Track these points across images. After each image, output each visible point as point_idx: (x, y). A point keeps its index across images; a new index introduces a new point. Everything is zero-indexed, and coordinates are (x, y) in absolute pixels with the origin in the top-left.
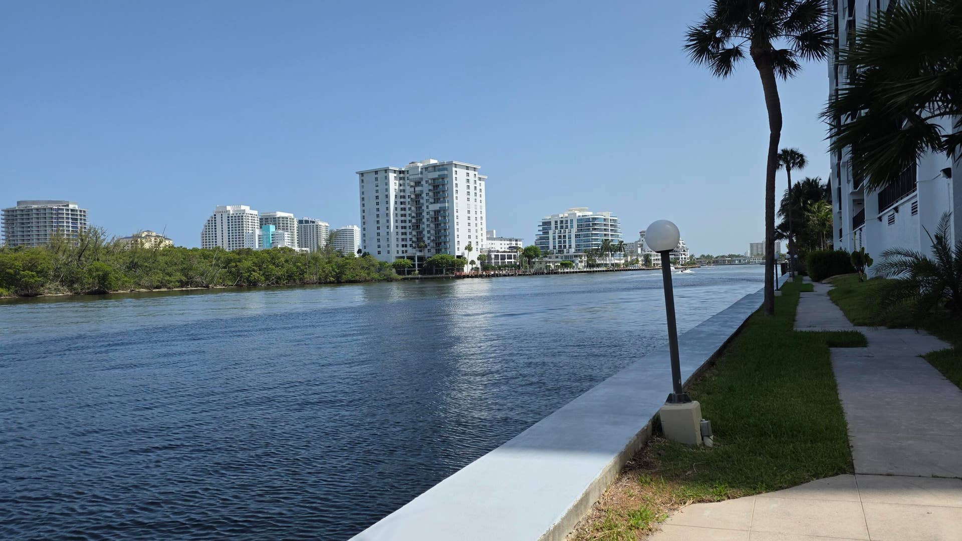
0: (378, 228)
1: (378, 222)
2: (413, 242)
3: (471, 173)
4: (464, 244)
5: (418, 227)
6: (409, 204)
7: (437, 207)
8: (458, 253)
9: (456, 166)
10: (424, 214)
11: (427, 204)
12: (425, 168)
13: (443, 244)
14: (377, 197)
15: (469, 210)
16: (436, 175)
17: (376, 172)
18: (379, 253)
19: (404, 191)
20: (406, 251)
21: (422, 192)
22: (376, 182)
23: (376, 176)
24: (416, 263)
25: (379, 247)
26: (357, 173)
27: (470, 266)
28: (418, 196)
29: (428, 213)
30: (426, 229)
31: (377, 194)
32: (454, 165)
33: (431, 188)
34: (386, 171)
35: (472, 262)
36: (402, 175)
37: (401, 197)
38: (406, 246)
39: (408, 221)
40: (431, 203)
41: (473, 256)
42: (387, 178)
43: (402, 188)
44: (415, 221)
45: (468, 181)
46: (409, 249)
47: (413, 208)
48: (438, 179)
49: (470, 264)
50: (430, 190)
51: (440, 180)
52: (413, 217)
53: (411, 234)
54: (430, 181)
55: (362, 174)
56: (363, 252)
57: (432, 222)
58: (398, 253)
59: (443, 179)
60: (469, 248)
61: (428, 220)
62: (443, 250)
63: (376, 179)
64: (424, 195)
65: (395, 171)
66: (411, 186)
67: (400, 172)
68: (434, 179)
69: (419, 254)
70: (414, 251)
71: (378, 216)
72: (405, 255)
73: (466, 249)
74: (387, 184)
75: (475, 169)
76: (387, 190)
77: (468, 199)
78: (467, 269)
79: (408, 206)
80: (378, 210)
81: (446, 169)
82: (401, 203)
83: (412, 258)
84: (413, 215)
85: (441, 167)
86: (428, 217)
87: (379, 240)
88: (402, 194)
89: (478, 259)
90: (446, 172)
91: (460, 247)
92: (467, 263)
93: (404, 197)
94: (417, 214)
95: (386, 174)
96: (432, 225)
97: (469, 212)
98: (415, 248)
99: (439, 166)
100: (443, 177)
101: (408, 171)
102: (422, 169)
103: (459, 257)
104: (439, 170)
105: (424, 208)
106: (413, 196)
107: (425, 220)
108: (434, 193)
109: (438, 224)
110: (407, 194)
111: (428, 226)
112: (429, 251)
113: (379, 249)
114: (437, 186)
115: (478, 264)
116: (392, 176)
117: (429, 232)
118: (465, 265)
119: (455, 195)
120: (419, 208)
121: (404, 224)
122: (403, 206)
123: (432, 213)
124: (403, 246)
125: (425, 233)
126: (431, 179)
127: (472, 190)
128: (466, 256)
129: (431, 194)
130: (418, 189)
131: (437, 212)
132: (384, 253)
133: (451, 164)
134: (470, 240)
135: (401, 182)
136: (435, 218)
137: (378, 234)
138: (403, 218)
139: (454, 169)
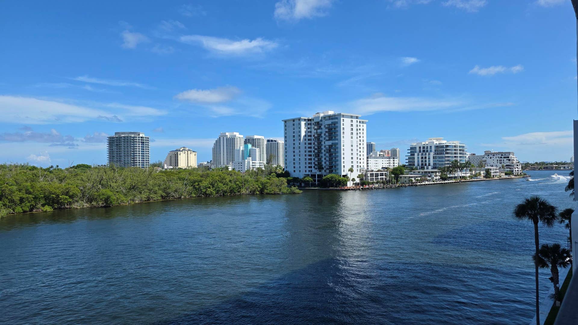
0: (294, 156)
1: (294, 152)
2: (315, 165)
3: (355, 120)
4: (348, 167)
5: (319, 155)
6: (313, 140)
7: (330, 143)
8: (343, 173)
9: (343, 116)
10: (323, 147)
11: (325, 141)
12: (324, 118)
13: (334, 167)
14: (294, 136)
15: (352, 144)
16: (330, 122)
17: (293, 120)
18: (294, 171)
19: (311, 132)
20: (311, 171)
21: (321, 133)
22: (294, 127)
23: (294, 123)
24: (317, 179)
25: (294, 167)
26: (282, 121)
27: (352, 182)
28: (320, 135)
29: (325, 146)
30: (324, 157)
31: (294, 134)
32: (342, 116)
33: (327, 130)
34: (299, 119)
35: (353, 180)
36: (309, 122)
37: (309, 136)
38: (311, 167)
39: (312, 152)
40: (327, 140)
41: (355, 175)
42: (300, 124)
43: (309, 130)
44: (317, 152)
45: (352, 125)
46: (313, 169)
47: (316, 143)
48: (331, 124)
49: (352, 180)
50: (326, 132)
51: (333, 125)
52: (316, 149)
53: (314, 160)
54: (326, 126)
55: (285, 122)
56: (285, 170)
57: (327, 152)
58: (306, 172)
59: (335, 124)
60: (351, 170)
61: (325, 151)
62: (334, 171)
63: (294, 125)
64: (323, 135)
65: (305, 120)
66: (315, 129)
67: (309, 120)
68: (329, 125)
69: (318, 173)
70: (316, 171)
71: (294, 148)
72: (310, 173)
73: (349, 171)
74: (300, 128)
75: (357, 118)
76: (300, 132)
77: (352, 138)
78: (350, 184)
79: (313, 142)
80: (294, 144)
81: (337, 118)
82: (309, 140)
83: (313, 176)
84: (316, 147)
85: (333, 117)
86: (325, 149)
87: (294, 163)
88: (309, 134)
89: (358, 177)
90: (336, 120)
91: (345, 169)
92: (349, 180)
93: (311, 136)
94: (318, 147)
95: (299, 122)
96: (327, 155)
97: (352, 146)
98: (316, 169)
99: (332, 116)
100: (335, 123)
101: (313, 119)
102: (321, 118)
103: (344, 176)
104: (332, 119)
105: (323, 143)
106: (316, 136)
107: (323, 151)
108: (329, 134)
109: (331, 154)
110: (313, 134)
111: (325, 155)
112: (325, 171)
113: (294, 169)
114: (330, 129)
115: (358, 180)
116: (303, 123)
117: (325, 159)
118: (348, 182)
119: (342, 135)
120: (320, 143)
121: (310, 153)
122: (309, 142)
123: (327, 147)
124: (309, 167)
125: (323, 159)
126: (327, 125)
127: (355, 132)
128: (349, 176)
129: (327, 134)
130: (319, 131)
131: (330, 146)
132: (297, 172)
133: (340, 115)
134: (352, 164)
135: (309, 126)
136: (329, 150)
137: (294, 160)
138: (310, 150)
139: (342, 119)
